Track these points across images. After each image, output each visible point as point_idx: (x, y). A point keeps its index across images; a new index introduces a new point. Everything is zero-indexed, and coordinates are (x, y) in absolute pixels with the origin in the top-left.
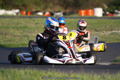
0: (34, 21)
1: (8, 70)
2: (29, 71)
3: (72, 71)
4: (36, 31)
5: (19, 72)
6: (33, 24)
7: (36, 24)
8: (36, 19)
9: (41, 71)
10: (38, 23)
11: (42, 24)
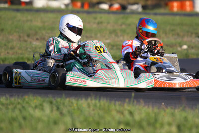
0: (95, 19)
1: (59, 99)
2: (93, 101)
3: (163, 104)
4: (99, 35)
5: (77, 104)
6: (94, 23)
7: (98, 23)
8: (99, 16)
9: (113, 102)
10: (102, 23)
11: (109, 23)
